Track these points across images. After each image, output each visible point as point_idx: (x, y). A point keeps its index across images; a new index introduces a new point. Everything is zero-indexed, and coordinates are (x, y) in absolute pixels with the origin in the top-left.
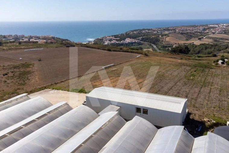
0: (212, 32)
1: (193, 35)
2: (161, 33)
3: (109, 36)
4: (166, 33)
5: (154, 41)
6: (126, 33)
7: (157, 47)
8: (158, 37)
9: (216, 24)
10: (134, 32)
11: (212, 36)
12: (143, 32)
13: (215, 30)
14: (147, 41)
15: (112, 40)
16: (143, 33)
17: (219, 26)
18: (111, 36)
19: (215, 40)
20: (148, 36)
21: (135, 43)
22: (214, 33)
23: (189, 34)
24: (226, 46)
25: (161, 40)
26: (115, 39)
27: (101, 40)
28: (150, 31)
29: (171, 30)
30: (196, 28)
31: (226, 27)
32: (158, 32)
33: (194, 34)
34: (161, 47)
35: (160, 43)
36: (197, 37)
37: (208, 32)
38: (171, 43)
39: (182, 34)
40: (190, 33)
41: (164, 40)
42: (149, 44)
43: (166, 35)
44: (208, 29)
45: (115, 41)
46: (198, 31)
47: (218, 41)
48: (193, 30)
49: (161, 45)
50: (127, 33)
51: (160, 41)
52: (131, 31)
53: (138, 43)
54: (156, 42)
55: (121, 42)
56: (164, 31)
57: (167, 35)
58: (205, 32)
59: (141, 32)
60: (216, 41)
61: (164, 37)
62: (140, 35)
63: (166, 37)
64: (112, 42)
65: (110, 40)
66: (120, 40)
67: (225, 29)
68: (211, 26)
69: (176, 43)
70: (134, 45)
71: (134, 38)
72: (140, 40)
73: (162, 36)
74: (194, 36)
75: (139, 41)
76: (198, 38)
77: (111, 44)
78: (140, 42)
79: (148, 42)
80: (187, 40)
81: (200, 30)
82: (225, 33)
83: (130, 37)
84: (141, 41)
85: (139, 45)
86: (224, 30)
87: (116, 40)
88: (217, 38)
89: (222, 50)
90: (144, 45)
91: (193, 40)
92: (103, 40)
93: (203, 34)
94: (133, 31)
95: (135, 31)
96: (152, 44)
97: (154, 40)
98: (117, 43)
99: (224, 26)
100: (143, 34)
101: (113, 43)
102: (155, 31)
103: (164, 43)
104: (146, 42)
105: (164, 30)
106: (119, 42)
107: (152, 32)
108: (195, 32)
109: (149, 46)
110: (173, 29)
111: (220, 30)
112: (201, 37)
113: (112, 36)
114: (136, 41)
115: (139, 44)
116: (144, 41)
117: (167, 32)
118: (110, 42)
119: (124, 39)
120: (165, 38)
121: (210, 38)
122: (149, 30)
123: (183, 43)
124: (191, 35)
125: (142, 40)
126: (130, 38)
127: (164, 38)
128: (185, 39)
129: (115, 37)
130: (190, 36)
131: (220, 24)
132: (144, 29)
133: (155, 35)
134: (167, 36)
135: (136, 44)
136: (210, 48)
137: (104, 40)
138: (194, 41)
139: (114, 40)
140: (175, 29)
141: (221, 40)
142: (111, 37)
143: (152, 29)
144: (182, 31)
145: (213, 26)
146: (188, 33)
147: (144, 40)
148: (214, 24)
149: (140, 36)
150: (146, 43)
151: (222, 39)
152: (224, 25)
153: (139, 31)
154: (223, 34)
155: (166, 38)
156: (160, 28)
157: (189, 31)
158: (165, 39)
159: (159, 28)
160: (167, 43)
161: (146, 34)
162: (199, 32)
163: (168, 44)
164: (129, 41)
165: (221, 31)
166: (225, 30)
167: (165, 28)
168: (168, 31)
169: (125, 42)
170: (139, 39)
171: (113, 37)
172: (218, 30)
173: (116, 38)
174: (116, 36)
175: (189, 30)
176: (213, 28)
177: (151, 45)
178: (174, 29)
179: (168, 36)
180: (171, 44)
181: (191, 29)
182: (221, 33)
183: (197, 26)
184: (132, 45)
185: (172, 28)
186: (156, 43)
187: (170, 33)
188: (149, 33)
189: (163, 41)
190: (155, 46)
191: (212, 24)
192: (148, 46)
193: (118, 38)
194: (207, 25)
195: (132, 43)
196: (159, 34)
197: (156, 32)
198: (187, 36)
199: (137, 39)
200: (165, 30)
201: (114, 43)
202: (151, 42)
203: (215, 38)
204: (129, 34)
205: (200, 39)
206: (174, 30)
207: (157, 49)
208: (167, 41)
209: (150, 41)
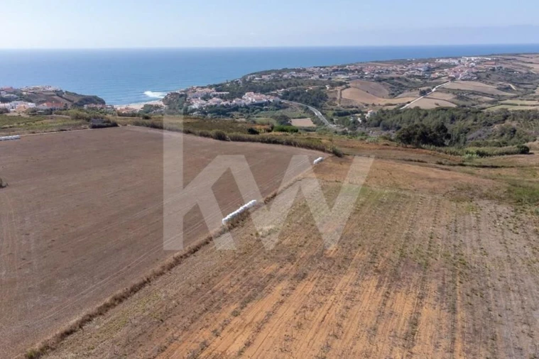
0: (449, 78)
1: (406, 84)
2: (330, 79)
3: (203, 88)
4: (340, 80)
5: (315, 100)
6: (244, 79)
7: (323, 114)
8: (323, 88)
9: (453, 58)
10: (264, 77)
11: (449, 85)
12: (285, 76)
13: (455, 72)
14: (298, 98)
15: (211, 98)
16: (286, 79)
17: (460, 61)
18: (206, 87)
19: (459, 95)
20: (299, 87)
21: (268, 103)
22: (453, 79)
23: (395, 81)
24: (503, 114)
25: (330, 96)
26: (217, 95)
27: (181, 96)
28: (301, 75)
29: (353, 71)
30: (410, 67)
31: (478, 63)
32: (321, 77)
33: (407, 81)
34: (334, 115)
35: (329, 104)
36: (416, 89)
37: (439, 77)
38: (357, 105)
39: (379, 80)
40: (398, 78)
41: (338, 98)
42: (302, 107)
43: (341, 84)
44: (438, 68)
45: (218, 100)
46: (416, 74)
47: (467, 99)
48: (403, 72)
49: (332, 109)
50: (247, 80)
51: (329, 100)
52: (254, 74)
53: (276, 105)
54: (320, 102)
55: (234, 101)
56: (336, 75)
57: (345, 83)
58: (432, 76)
59: (281, 77)
60: (460, 98)
61: (338, 88)
62: (279, 84)
63: (341, 88)
64: (212, 102)
65: (206, 97)
66: (231, 97)
67: (476, 68)
68: (441, 61)
69: (367, 103)
70: (267, 110)
71: (263, 91)
72: (279, 97)
73: (333, 85)
74: (406, 87)
75: (278, 99)
76: (418, 92)
77: (207, 106)
78: (280, 103)
79: (301, 101)
80: (393, 95)
81: (420, 71)
82: (479, 79)
83: (255, 90)
84: (283, 98)
85: (277, 110)
86: (474, 70)
87: (221, 97)
88: (463, 91)
89: (495, 123)
90: (289, 109)
91: (408, 96)
92: (186, 96)
93: (428, 81)
94: (260, 74)
95: (266, 73)
96: (310, 107)
97: (314, 96)
98: (223, 106)
99: (473, 62)
100: (287, 82)
101: (214, 104)
102: (312, 73)
103: (339, 105)
104: (296, 100)
105: (334, 71)
106: (228, 102)
107: (306, 77)
108: (410, 76)
109: (303, 111)
110: (356, 70)
111: (466, 71)
112: (425, 88)
113: (210, 87)
114: (271, 100)
115: (279, 106)
116: (291, 100)
117: (342, 77)
118: (205, 102)
119: (240, 95)
120: (339, 92)
121: (448, 91)
122: (298, 71)
123: (384, 104)
124: (400, 84)
125: (286, 96)
126: (255, 92)
127: (336, 91)
128: (387, 93)
129: (218, 91)
130: (398, 86)
131: (461, 58)
132: (285, 70)
133: (314, 84)
134: (344, 86)
135: (271, 107)
136: (463, 118)
137: (190, 95)
138: (410, 99)
139: (215, 96)
140: (361, 68)
141: (472, 97)
142: (208, 90)
143: (304, 70)
144: (379, 73)
145: (446, 61)
146: (393, 78)
147: (289, 97)
148: (447, 58)
149: (279, 86)
150: (294, 103)
151: (474, 93)
152: (473, 59)
153: (274, 74)
154: (474, 80)
155: (343, 92)
156: (324, 67)
157: (394, 73)
158: (341, 94)
159: (321, 67)
160: (346, 105)
161: (292, 82)
162: (419, 77)
163: (348, 107)
164: (254, 100)
165: (469, 75)
166: (478, 72)
167: (335, 68)
168: (344, 74)
169: (243, 101)
170: (276, 95)
171: (213, 89)
172: (462, 71)
173: (221, 91)
174: (219, 88)
175: (393, 70)
176: (448, 66)
177: (307, 108)
178: (358, 67)
179: (347, 87)
180: (357, 107)
181: (398, 69)
182: (470, 80)
183: (410, 62)
184: (262, 110)
185: (352, 68)
186: (320, 104)
187: (350, 79)
188: (298, 78)
189: (335, 99)
190: (318, 113)
191: (442, 58)
192: (301, 111)
193: (224, 93)
194: (432, 60)
195: (261, 105)
196: (323, 82)
197: (317, 77)
198: (391, 85)
199: (272, 95)
200: (337, 70)
201: (216, 105)
202: (306, 102)
203: (458, 90)
204: (250, 81)
205: (423, 93)
206: (359, 72)
207: (323, 119)
208: (346, 99)
209: (304, 99)
